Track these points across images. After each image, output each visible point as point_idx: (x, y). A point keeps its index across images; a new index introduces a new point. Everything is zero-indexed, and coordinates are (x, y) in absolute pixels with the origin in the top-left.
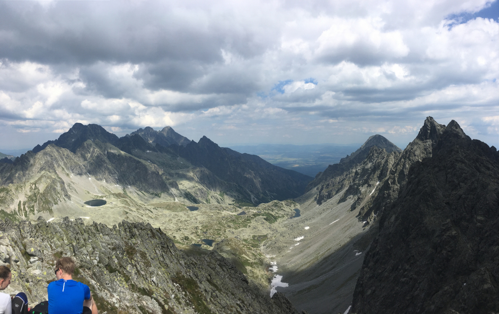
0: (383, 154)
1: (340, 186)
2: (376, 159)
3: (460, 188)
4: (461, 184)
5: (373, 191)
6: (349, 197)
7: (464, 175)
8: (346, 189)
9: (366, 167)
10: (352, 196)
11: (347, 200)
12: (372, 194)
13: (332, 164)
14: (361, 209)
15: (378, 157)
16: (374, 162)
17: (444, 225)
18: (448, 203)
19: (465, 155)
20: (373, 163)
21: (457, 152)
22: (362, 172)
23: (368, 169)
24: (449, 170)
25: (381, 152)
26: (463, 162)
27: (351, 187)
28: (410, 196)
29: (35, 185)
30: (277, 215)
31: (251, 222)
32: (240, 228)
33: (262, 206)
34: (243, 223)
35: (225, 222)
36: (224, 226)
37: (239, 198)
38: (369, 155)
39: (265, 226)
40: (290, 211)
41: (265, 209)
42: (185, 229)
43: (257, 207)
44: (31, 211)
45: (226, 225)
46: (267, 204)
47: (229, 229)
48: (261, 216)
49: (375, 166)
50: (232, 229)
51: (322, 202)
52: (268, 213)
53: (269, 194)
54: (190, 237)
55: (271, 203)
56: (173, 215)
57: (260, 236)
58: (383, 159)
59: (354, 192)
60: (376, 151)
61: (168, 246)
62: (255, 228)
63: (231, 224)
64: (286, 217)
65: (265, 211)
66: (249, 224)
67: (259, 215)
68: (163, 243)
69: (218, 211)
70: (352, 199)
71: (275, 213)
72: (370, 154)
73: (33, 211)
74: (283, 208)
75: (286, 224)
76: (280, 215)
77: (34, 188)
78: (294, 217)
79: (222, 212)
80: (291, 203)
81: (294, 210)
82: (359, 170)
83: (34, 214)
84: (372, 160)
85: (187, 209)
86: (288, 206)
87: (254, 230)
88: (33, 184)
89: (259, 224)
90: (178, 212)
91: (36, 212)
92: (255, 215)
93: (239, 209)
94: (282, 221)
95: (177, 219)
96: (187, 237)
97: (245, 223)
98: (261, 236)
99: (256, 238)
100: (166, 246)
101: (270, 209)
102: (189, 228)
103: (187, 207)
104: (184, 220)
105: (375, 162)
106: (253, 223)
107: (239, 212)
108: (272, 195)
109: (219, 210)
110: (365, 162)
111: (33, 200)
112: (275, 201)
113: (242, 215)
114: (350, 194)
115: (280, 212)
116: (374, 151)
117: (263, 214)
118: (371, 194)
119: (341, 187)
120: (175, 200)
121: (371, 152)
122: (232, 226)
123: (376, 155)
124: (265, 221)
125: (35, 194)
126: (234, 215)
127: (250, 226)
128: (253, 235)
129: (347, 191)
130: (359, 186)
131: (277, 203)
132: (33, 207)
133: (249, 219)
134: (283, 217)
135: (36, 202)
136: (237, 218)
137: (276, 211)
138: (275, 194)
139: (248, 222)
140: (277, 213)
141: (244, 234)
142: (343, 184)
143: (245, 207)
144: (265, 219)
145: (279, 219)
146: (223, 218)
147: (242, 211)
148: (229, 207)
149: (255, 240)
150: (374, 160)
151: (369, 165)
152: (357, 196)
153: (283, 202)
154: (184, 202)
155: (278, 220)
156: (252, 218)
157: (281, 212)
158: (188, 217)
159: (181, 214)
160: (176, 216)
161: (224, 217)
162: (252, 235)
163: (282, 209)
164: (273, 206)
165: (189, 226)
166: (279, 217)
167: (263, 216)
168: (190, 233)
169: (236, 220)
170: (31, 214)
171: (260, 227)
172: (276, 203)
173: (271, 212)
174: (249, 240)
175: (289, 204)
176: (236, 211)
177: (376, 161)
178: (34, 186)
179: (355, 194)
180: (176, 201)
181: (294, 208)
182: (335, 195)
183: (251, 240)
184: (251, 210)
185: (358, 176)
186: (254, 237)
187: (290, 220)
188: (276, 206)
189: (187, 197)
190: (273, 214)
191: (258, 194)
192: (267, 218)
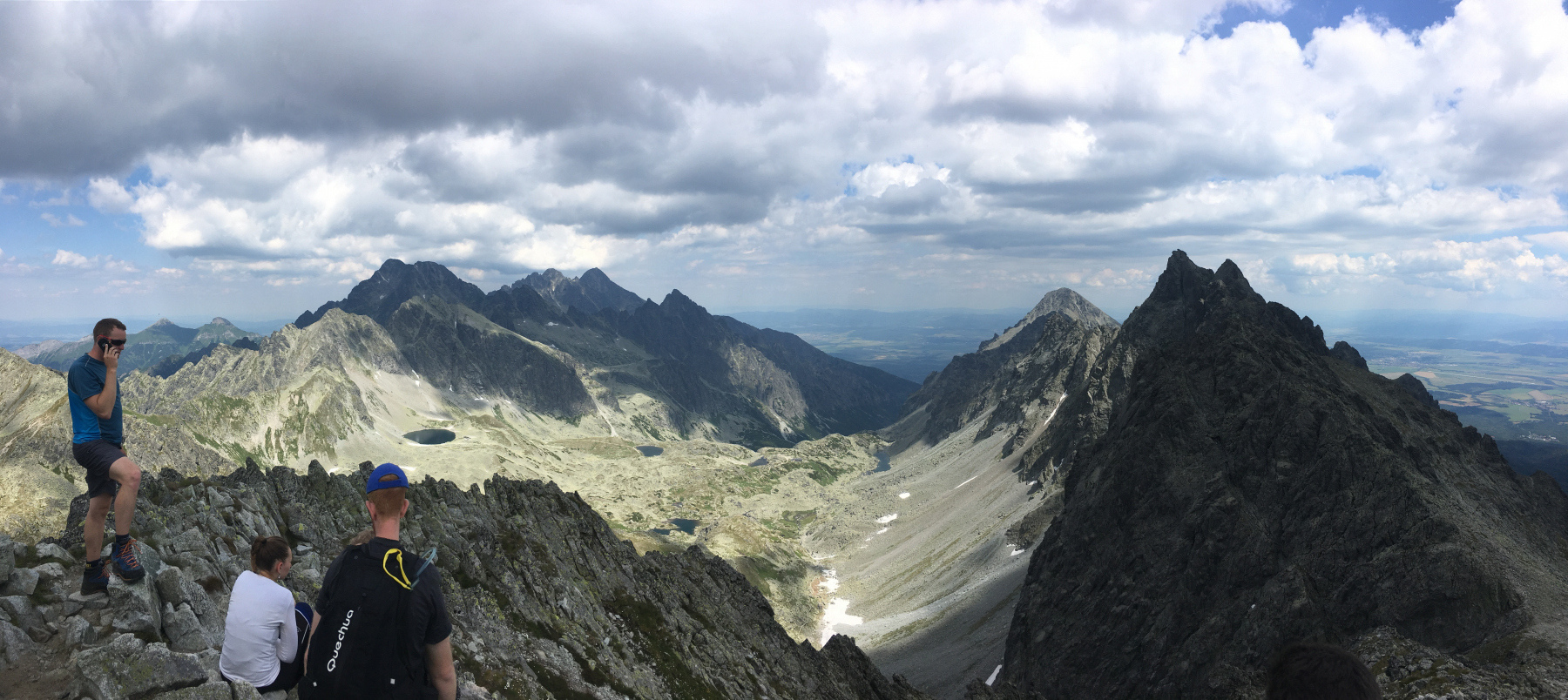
0: (1076, 333)
1: (979, 404)
2: (1060, 342)
3: (1244, 405)
4: (1245, 395)
5: (1052, 415)
6: (999, 426)
7: (1251, 376)
8: (991, 409)
9: (1038, 362)
10: (1004, 425)
11: (993, 433)
12: (1051, 421)
13: (961, 354)
14: (1026, 453)
15: (1065, 339)
16: (1055, 349)
17: (1209, 485)
18: (1217, 438)
19: (1253, 334)
20: (1054, 352)
21: (1237, 328)
22: (1028, 372)
23: (1041, 366)
24: (1221, 368)
25: (1071, 328)
26: (1249, 350)
27: (1002, 405)
28: (1136, 425)
29: (300, 397)
30: (838, 467)
31: (779, 482)
32: (754, 494)
33: (803, 446)
34: (761, 483)
35: (721, 481)
36: (720, 491)
37: (753, 428)
38: (1044, 333)
39: (812, 492)
41: (811, 453)
42: (634, 497)
43: (792, 449)
44: (291, 449)
45: (724, 489)
46: (815, 443)
47: (730, 497)
48: (801, 469)
49: (1057, 360)
50: (736, 496)
51: (938, 438)
52: (818, 463)
53: (820, 421)
54: (645, 513)
55: (824, 440)
56: (605, 465)
57: (799, 514)
58: (1076, 343)
59: (1011, 416)
60: (1060, 326)
61: (595, 532)
62: (788, 495)
63: (736, 486)
64: (857, 473)
65: (810, 458)
66: (775, 487)
67: (797, 467)
68: (585, 526)
69: (706, 457)
70: (1006, 431)
71: (833, 463)
72: (1047, 331)
73: (296, 450)
74: (852, 452)
75: (857, 486)
76: (845, 467)
77: (296, 403)
78: (876, 471)
79: (715, 459)
80: (868, 440)
82: (1022, 366)
83: (297, 457)
84: (1052, 346)
85: (638, 451)
86: (862, 446)
87: (787, 499)
88: (295, 393)
89: (797, 485)
90: (617, 458)
91: (301, 453)
92: (789, 466)
93: (752, 452)
94: (848, 479)
95: (614, 475)
96: (638, 513)
97: (767, 484)
98: (801, 512)
99: (790, 518)
100: (590, 532)
101: (822, 452)
102: (642, 494)
103: (638, 448)
104: (630, 476)
105: (1058, 350)
106: (784, 483)
107: (753, 460)
108: (827, 422)
109: (708, 455)
110: (1036, 350)
111: (295, 428)
112: (835, 436)
113: (760, 467)
114: (1002, 419)
115: (844, 460)
116: (1055, 325)
117: (806, 464)
118: (1047, 421)
119: (980, 406)
120: (610, 432)
121: (1049, 326)
122: (737, 490)
123: (1060, 333)
124: (811, 480)
125: (299, 415)
126: (742, 466)
127: (777, 491)
128: (784, 509)
129: (993, 413)
130: (1022, 403)
131: (837, 441)
132: (295, 442)
133: (774, 476)
134: (852, 470)
135: (301, 432)
136: (749, 473)
137: (836, 458)
138: (833, 420)
139: (774, 480)
140: (838, 463)
141: (763, 509)
142: (985, 398)
143: (765, 449)
144: (810, 475)
145: (843, 475)
146: (718, 473)
147: (760, 457)
148: (732, 449)
149: (788, 520)
150: (1055, 345)
151: (1046, 356)
152: (1016, 425)
153: (851, 438)
154: (630, 437)
155: (839, 478)
156: (781, 472)
157: (849, 461)
158: (639, 470)
159: (624, 463)
160: (613, 468)
161: (720, 470)
162: (781, 511)
163: (849, 454)
164: (828, 446)
165: (643, 489)
166: (842, 470)
167: (806, 468)
168: (645, 506)
169: (747, 477)
170: (291, 456)
171: (800, 494)
172: (835, 439)
173: (824, 461)
174: (775, 521)
175: (864, 442)
176: (745, 457)
177: (1060, 347)
178: (297, 397)
179: (1013, 421)
180: (612, 436)
182: (968, 422)
183: (780, 521)
184: (779, 455)
185: (1020, 381)
186: (787, 514)
187: (866, 477)
188: (835, 446)
189: (637, 425)
190: (829, 464)
191: (796, 418)
192: (816, 473)
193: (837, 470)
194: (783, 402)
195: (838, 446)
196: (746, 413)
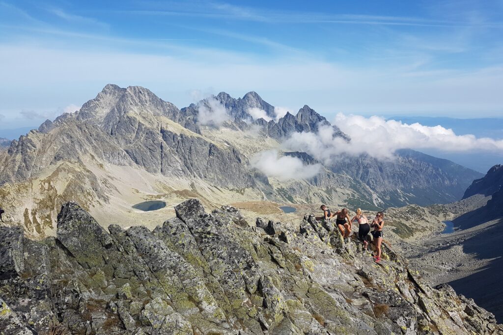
30: (414, 227)
33: (390, 211)
39: (395, 241)
40: (437, 222)
41: (395, 215)
46: (398, 210)
48: (388, 226)
52: (400, 223)
55: (404, 208)
64: (429, 232)
65: (394, 219)
71: (411, 224)
74: (425, 217)
76: (420, 228)
80: (438, 211)
81: (443, 222)
85: (280, 210)
86: (433, 214)
90: (268, 214)
94: (422, 236)
101: (403, 216)
108: (407, 196)
112: (413, 206)
115: (419, 223)
117: (391, 223)
124: (394, 234)
131: (415, 209)
134: (425, 230)
137: (413, 220)
138: (411, 195)
140: (415, 224)
144: (393, 230)
145: (417, 233)
153: (425, 209)
154: (275, 201)
155: (414, 235)
157: (422, 223)
159: (272, 217)
163: (423, 219)
164: (408, 212)
166: (417, 229)
172: (413, 208)
173: (404, 222)
175: (435, 212)
181: (443, 219)
187: (435, 236)
188: (413, 213)
189: (279, 194)
190: (408, 225)
191: (384, 192)
192: (398, 229)
193: (413, 229)
194: (376, 181)
195: (415, 213)
196: (350, 187)
